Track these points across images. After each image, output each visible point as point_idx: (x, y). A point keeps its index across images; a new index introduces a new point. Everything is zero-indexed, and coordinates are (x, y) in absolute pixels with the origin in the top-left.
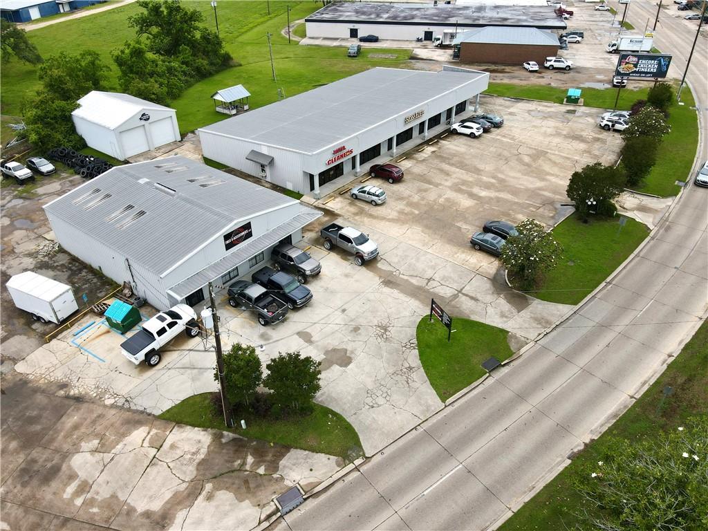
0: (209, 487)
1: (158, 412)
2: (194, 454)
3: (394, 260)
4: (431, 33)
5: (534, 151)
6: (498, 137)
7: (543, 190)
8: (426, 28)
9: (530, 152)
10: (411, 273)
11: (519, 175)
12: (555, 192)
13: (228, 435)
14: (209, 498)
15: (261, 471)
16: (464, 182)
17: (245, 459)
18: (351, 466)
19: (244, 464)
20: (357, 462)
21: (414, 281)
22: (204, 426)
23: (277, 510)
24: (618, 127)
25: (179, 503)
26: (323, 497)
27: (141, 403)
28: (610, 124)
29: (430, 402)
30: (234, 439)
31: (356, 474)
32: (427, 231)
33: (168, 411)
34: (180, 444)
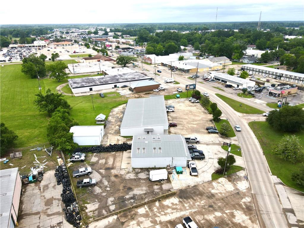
0: (235, 183)
1: (211, 180)
2: (226, 181)
3: (202, 141)
4: (116, 85)
5: (189, 111)
7: (203, 119)
8: (114, 84)
10: (208, 141)
11: (194, 117)
13: (226, 176)
14: (238, 184)
15: (237, 177)
16: (188, 122)
17: (233, 177)
20: (245, 169)
21: (210, 143)
22: (221, 177)
23: (247, 180)
25: (235, 186)
26: (248, 175)
27: (206, 180)
28: (194, 101)
29: (241, 158)
31: (247, 171)
32: (198, 133)
34: (222, 181)
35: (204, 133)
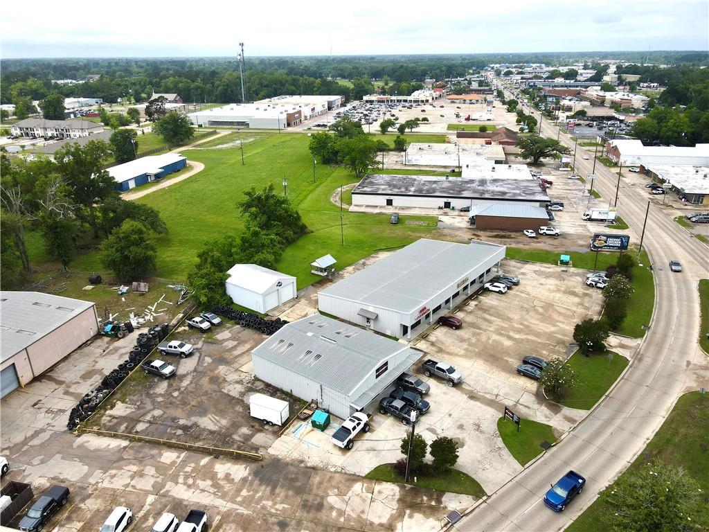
0: (408, 512)
1: (364, 475)
2: (393, 496)
3: (472, 383)
4: (450, 203)
5: (545, 304)
6: (518, 293)
7: (557, 334)
8: (446, 200)
9: (542, 304)
10: (484, 391)
11: (537, 322)
12: (563, 335)
13: (408, 486)
14: (410, 517)
15: (433, 503)
16: (502, 328)
17: (422, 498)
18: (481, 501)
19: (422, 500)
20: (485, 498)
21: (487, 396)
22: (393, 482)
23: (449, 522)
24: (599, 285)
25: (396, 519)
26: (471, 516)
27: (352, 470)
28: (594, 283)
29: (515, 467)
30: (412, 488)
31: (484, 505)
32: (487, 363)
33: (369, 474)
34: (383, 491)
35: (506, 368)
